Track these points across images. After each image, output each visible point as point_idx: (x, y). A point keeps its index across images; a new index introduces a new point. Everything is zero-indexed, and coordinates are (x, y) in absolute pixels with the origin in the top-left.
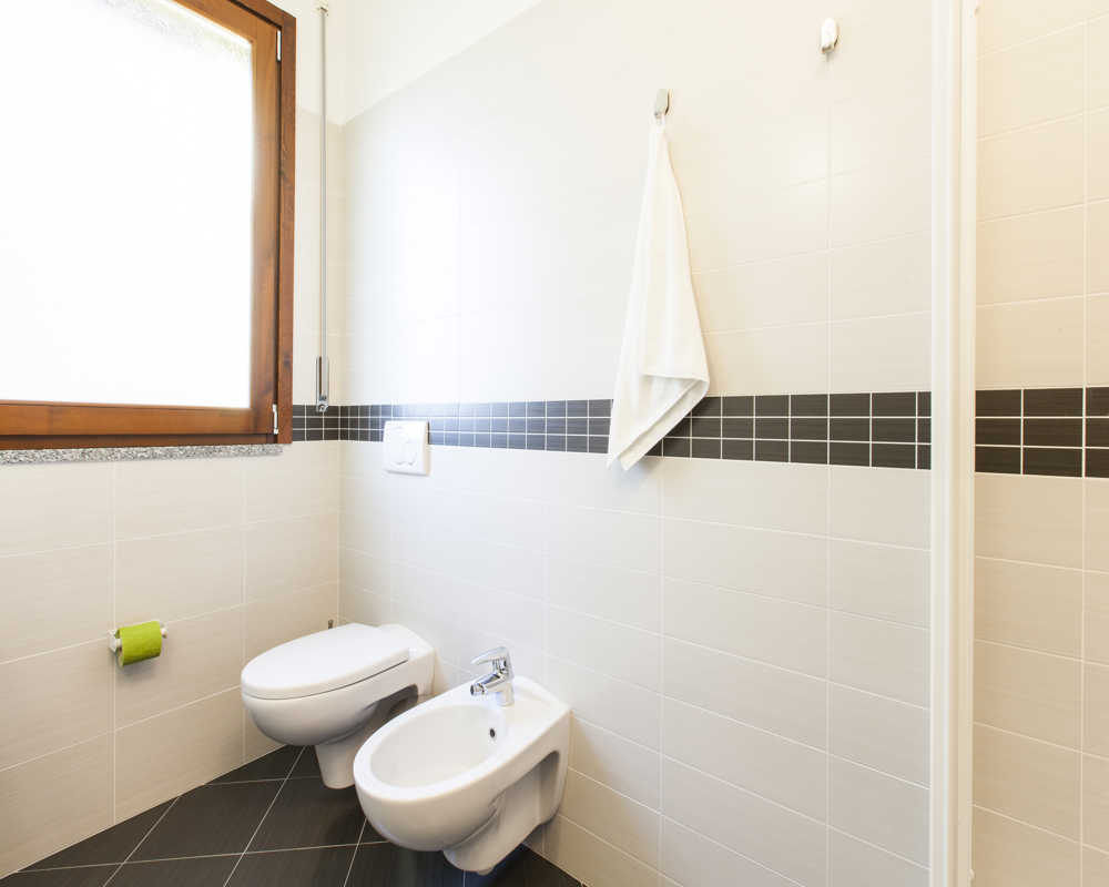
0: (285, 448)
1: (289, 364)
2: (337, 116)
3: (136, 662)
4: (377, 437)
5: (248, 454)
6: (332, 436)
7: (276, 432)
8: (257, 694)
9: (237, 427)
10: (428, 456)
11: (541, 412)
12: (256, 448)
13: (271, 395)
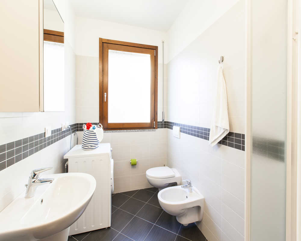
0: (156, 130)
1: (157, 114)
2: (166, 63)
3: (134, 165)
4: (172, 129)
5: (150, 131)
6: (165, 127)
7: (155, 127)
8: (148, 176)
9: (148, 126)
10: (180, 134)
11: (199, 129)
12: (151, 130)
13: (154, 120)
